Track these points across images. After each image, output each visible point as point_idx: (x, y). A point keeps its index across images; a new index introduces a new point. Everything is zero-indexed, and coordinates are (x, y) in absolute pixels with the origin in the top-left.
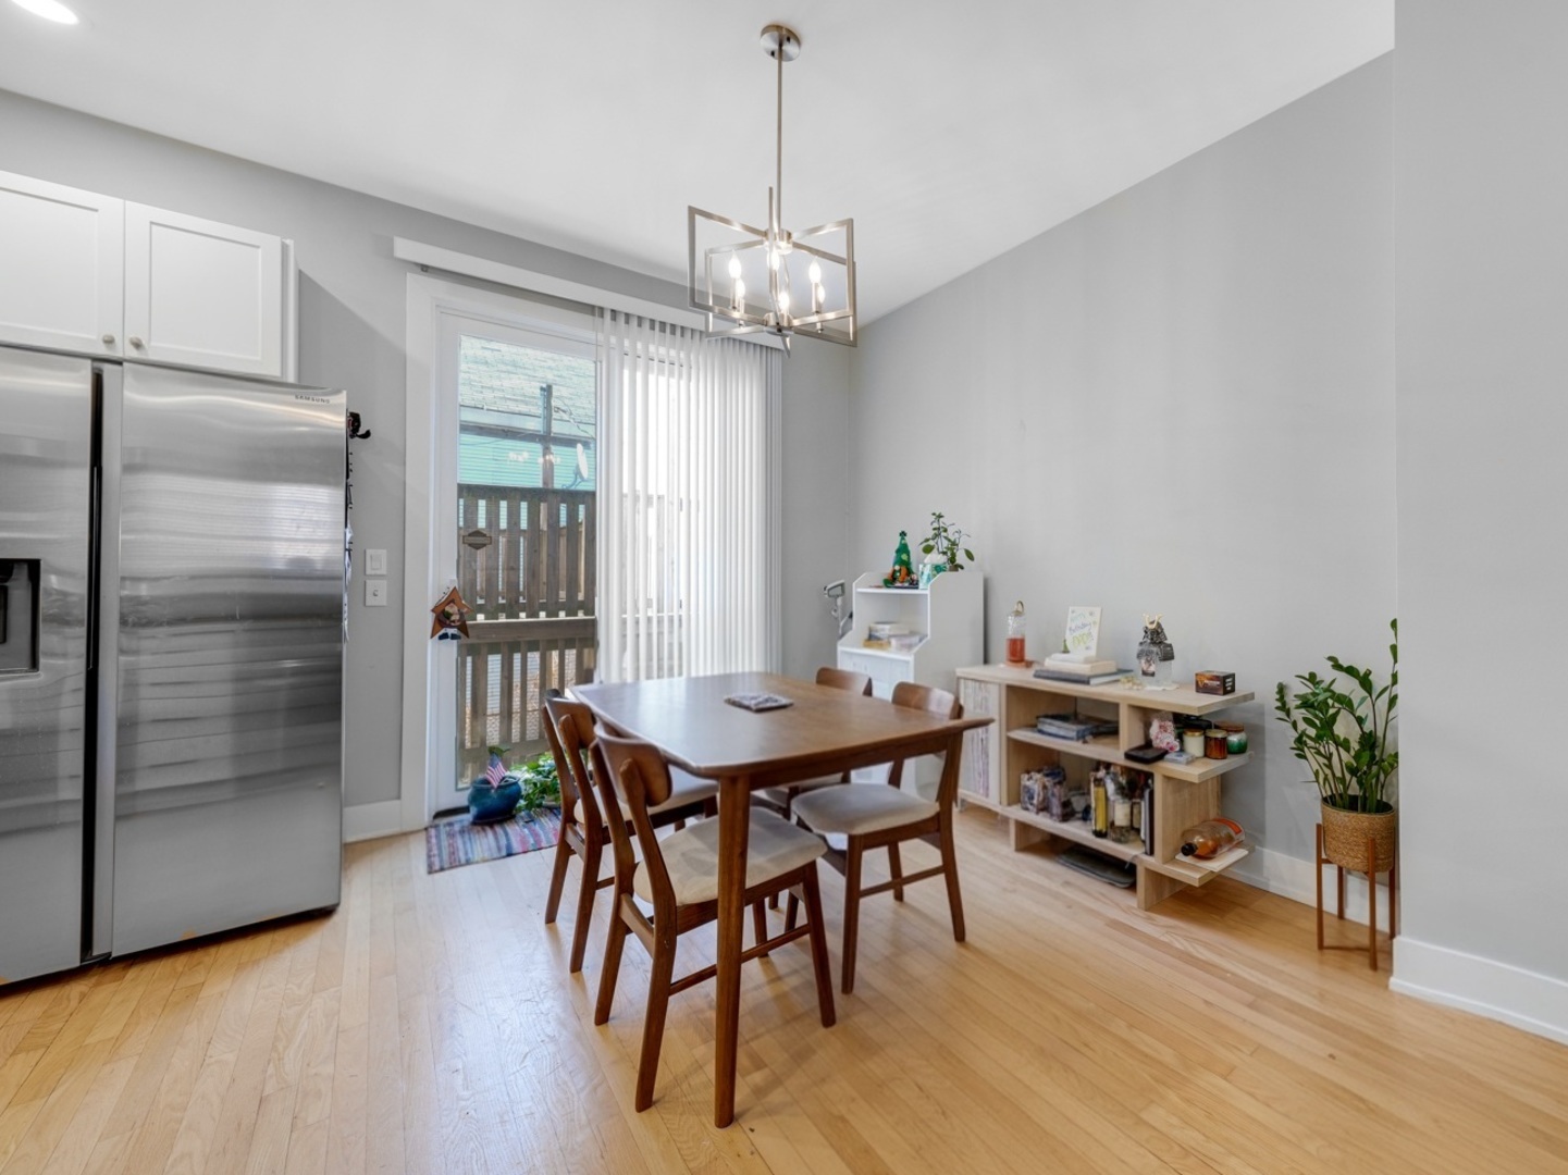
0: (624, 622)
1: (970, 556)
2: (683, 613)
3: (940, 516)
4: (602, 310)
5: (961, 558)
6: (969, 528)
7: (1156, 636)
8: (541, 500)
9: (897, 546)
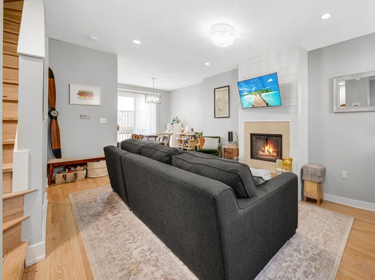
0: (138, 130)
1: (180, 121)
2: (145, 129)
3: (177, 117)
4: (135, 92)
5: (179, 122)
6: (180, 118)
7: (192, 129)
8: (123, 112)
9: (173, 120)
